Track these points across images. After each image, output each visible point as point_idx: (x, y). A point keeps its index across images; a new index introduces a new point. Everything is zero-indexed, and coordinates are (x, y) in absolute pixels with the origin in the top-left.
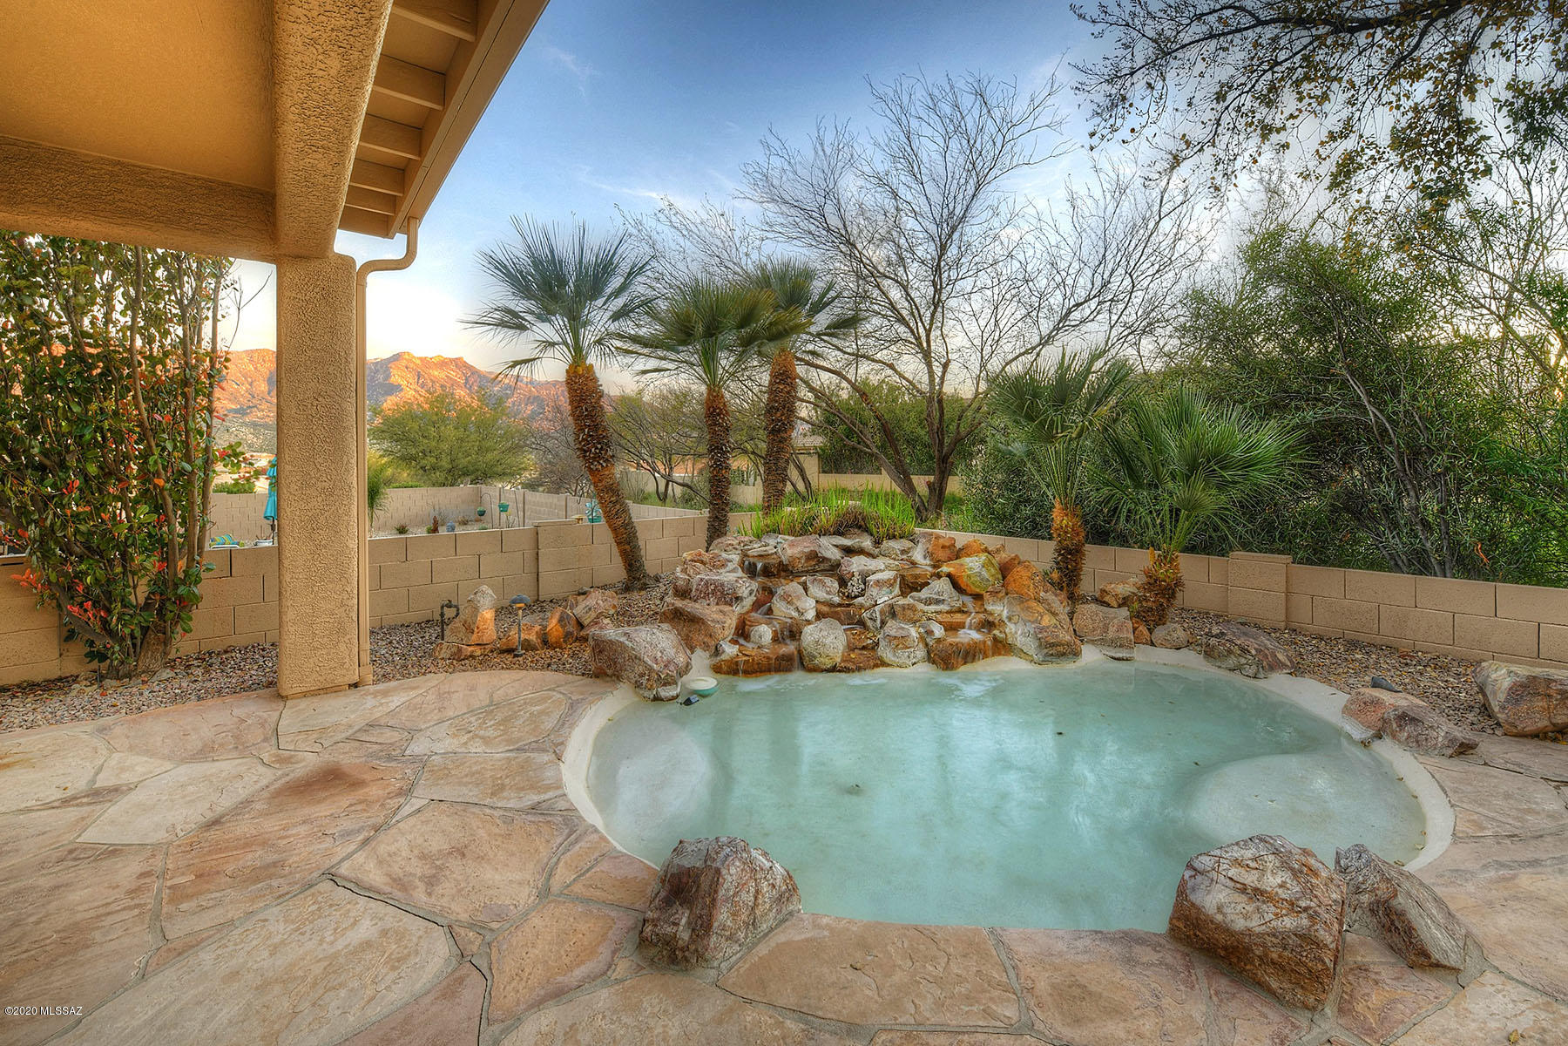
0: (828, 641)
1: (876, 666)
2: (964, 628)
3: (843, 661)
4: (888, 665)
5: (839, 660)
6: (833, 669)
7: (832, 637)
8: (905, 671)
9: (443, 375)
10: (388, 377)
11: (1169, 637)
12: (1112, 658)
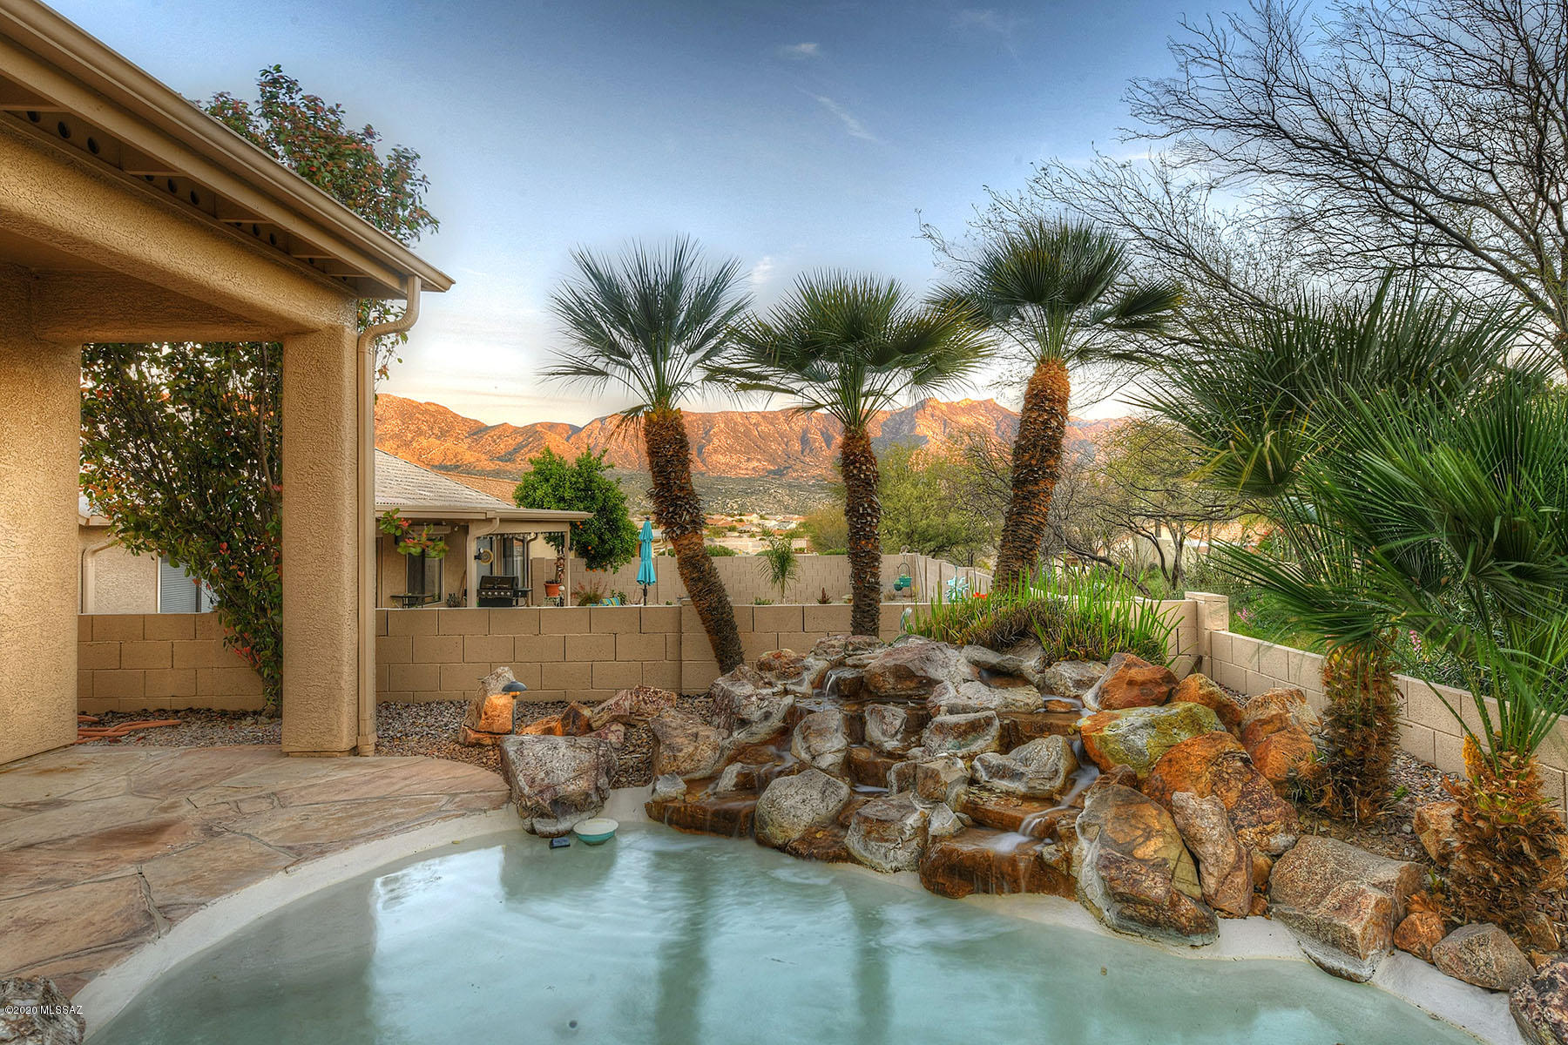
0: (787, 804)
1: (845, 860)
2: (1016, 830)
3: (802, 840)
4: (860, 863)
5: (796, 836)
6: (782, 849)
7: (798, 798)
8: (880, 877)
9: (971, 422)
10: (913, 428)
11: (1467, 957)
12: (1319, 964)
